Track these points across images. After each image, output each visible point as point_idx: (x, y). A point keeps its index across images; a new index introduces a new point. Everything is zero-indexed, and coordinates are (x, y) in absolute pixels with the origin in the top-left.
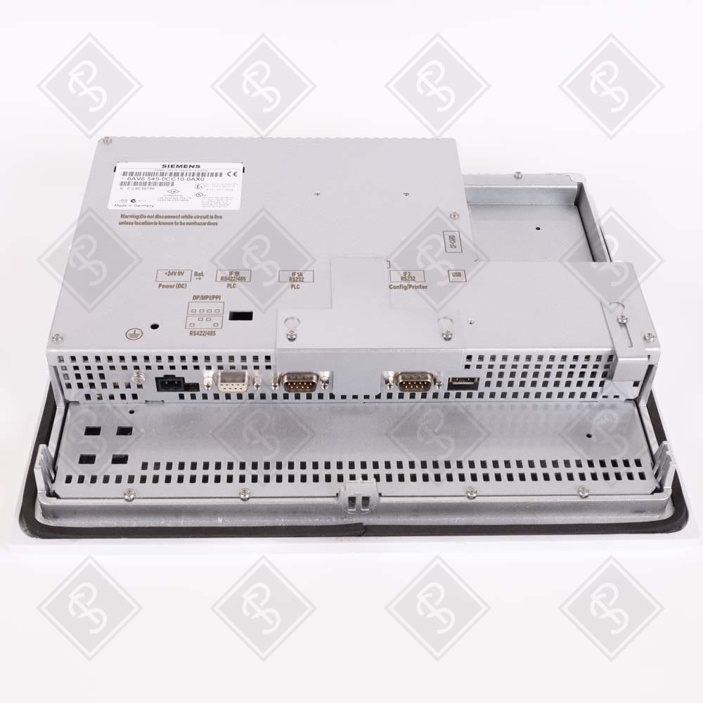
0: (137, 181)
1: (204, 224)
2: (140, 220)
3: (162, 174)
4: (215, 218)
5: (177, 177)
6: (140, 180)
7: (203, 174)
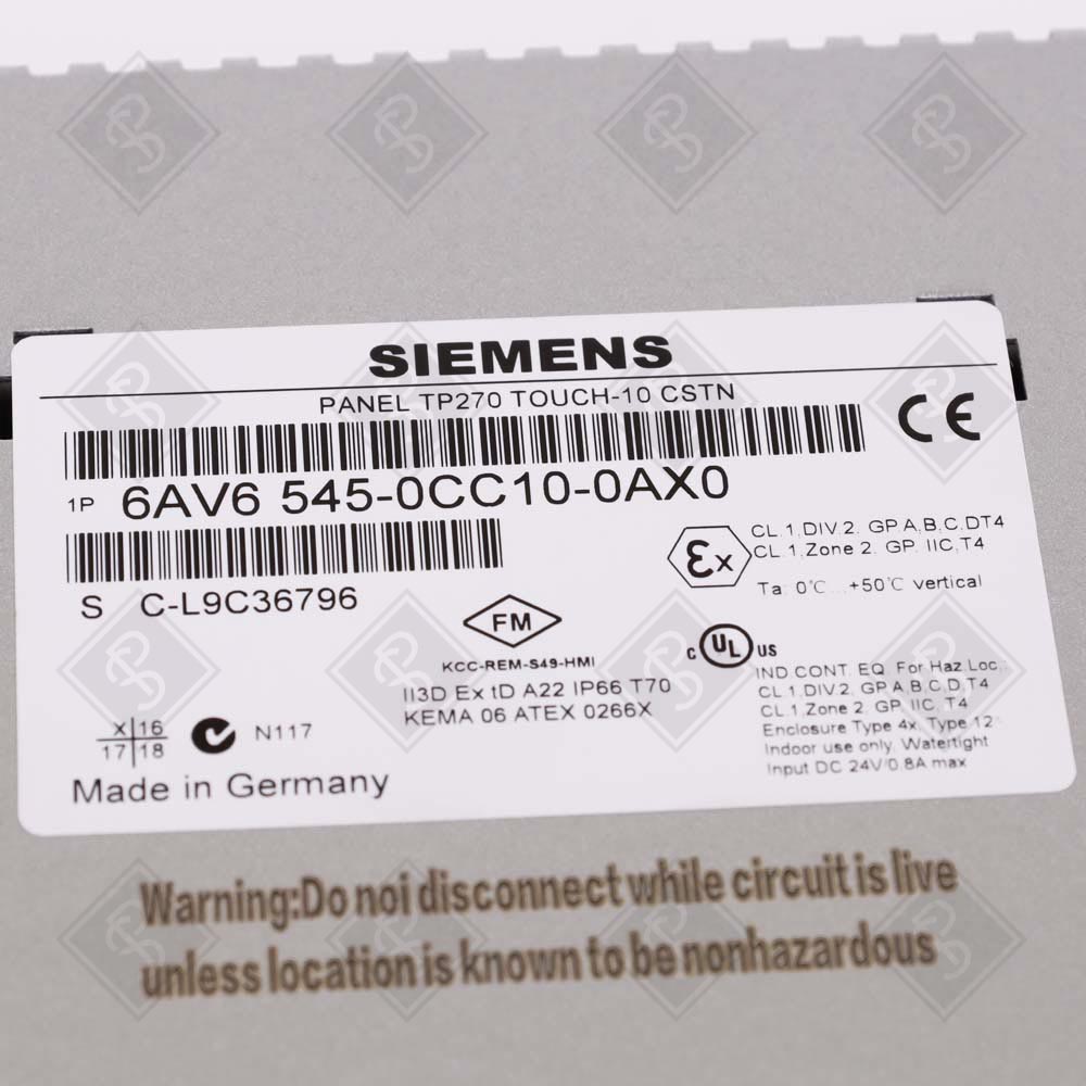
0: (199, 521)
1: (827, 953)
2: (314, 940)
3: (390, 445)
4: (904, 885)
5: (509, 472)
6: (227, 519)
7: (714, 432)
